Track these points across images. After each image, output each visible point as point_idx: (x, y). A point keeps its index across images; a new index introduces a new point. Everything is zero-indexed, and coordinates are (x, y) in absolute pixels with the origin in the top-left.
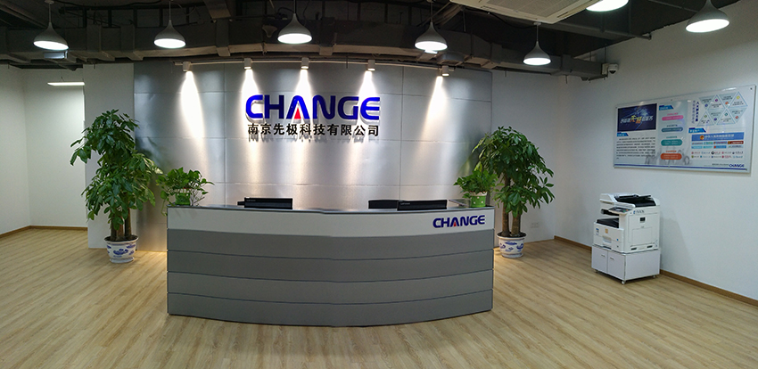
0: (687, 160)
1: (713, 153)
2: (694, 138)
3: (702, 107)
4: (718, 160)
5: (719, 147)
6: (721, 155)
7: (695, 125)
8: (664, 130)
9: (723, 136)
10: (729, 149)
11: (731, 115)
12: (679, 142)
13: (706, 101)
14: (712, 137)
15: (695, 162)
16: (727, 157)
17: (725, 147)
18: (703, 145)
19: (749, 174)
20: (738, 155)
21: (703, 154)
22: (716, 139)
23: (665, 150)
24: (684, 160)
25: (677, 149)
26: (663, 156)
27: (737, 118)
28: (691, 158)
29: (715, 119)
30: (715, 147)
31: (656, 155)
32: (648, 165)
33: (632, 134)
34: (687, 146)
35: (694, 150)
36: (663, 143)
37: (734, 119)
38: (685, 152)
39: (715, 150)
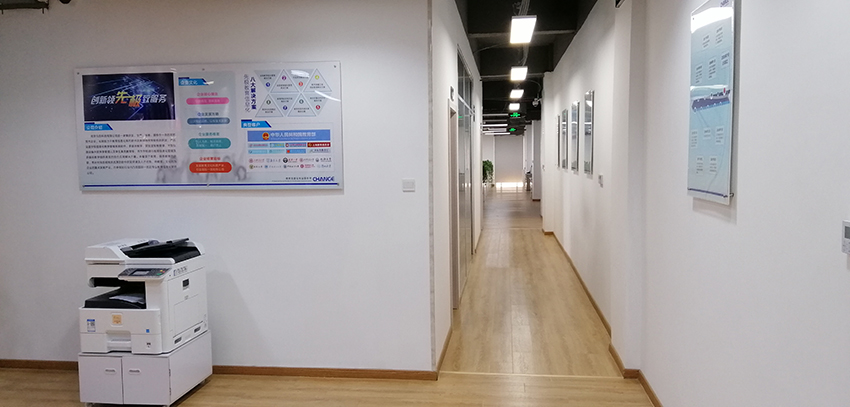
0: (242, 173)
1: (285, 161)
2: (252, 136)
3: (260, 86)
4: (294, 172)
5: (295, 151)
6: (299, 164)
7: (252, 115)
8: (191, 121)
9: (300, 134)
10: (311, 155)
11: (308, 103)
12: (226, 143)
13: (267, 77)
14: (281, 136)
15: (258, 175)
16: (308, 166)
17: (304, 151)
18: (268, 149)
19: (341, 191)
20: (325, 164)
21: (267, 163)
22: (289, 139)
23: (197, 155)
24: (237, 174)
25: (222, 155)
26: (194, 168)
27: (318, 107)
28: (248, 170)
29: (285, 108)
30: (288, 151)
31: (179, 165)
32: (163, 184)
33: (119, 127)
34: (240, 150)
35: (253, 156)
36: (193, 144)
37: (314, 109)
38: (237, 160)
39: (289, 156)
